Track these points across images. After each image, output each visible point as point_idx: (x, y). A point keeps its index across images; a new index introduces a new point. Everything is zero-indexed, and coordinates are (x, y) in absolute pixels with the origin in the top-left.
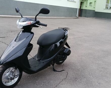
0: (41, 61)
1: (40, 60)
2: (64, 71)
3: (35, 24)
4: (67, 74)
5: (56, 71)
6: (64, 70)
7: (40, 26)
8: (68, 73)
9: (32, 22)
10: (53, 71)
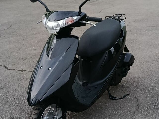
0: (89, 85)
1: (87, 83)
2: (129, 97)
3: (80, 22)
4: (137, 101)
5: (115, 98)
6: (128, 95)
7: (89, 22)
8: (137, 99)
9: (75, 18)
10: (110, 99)
